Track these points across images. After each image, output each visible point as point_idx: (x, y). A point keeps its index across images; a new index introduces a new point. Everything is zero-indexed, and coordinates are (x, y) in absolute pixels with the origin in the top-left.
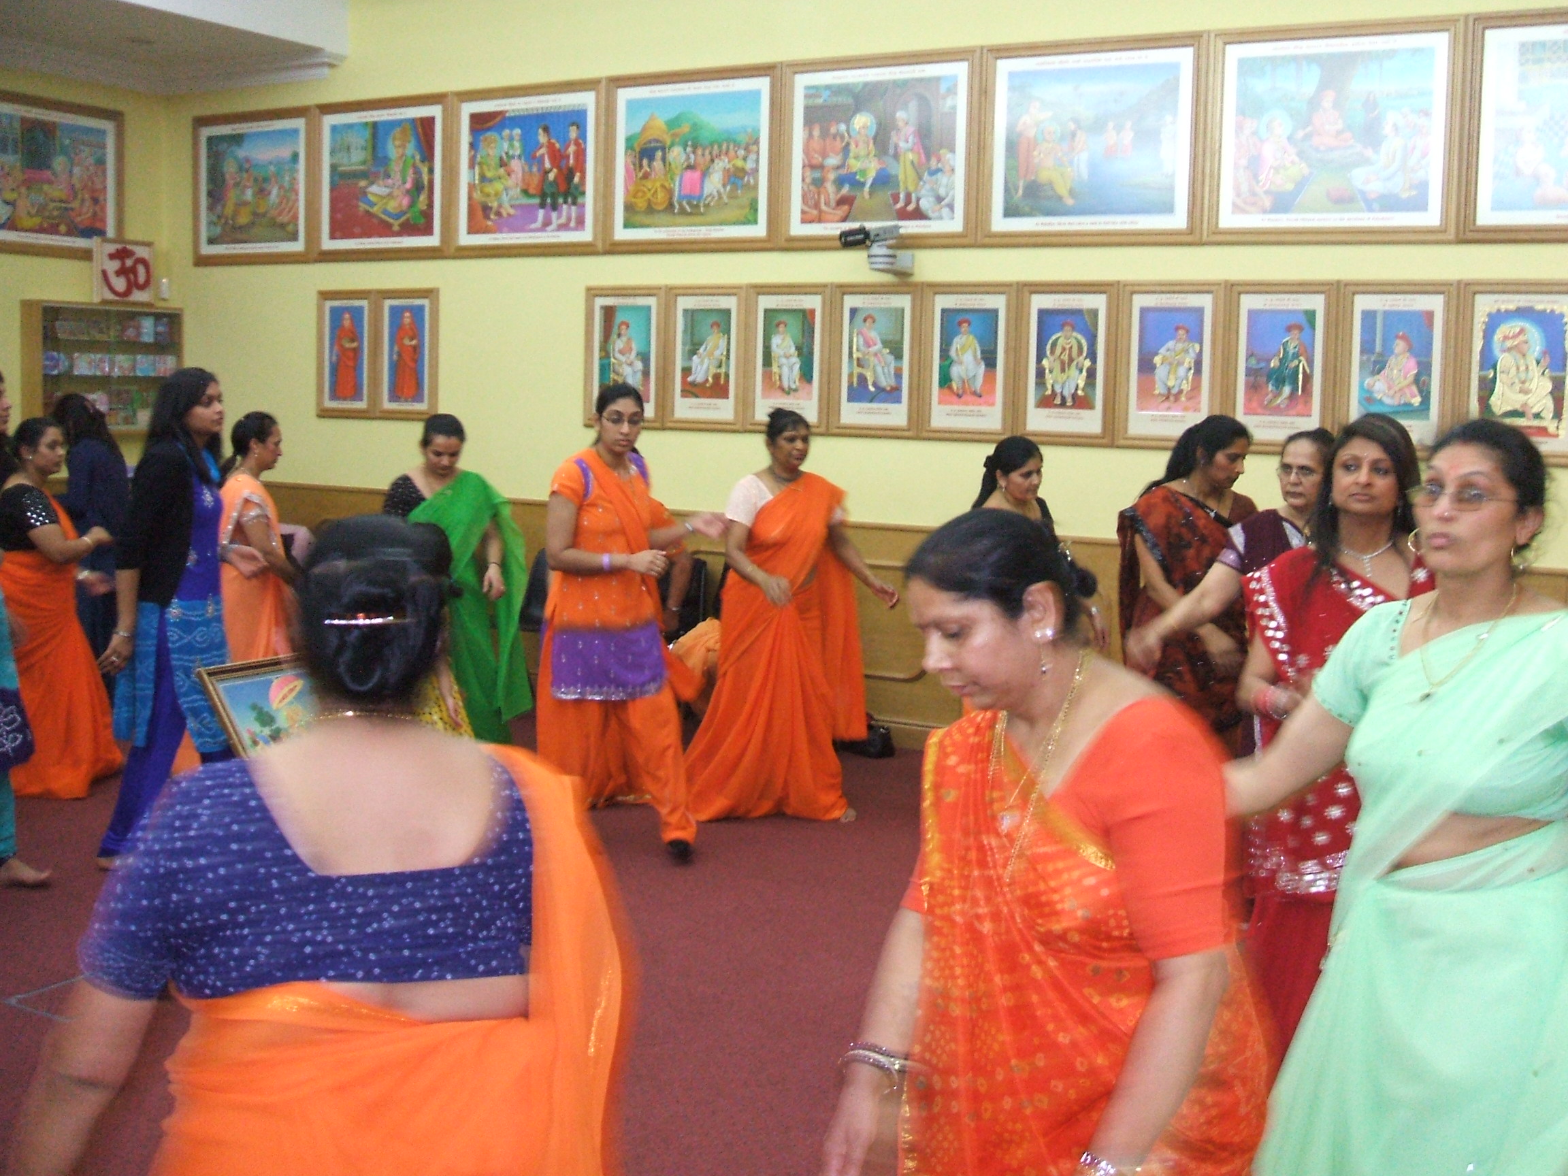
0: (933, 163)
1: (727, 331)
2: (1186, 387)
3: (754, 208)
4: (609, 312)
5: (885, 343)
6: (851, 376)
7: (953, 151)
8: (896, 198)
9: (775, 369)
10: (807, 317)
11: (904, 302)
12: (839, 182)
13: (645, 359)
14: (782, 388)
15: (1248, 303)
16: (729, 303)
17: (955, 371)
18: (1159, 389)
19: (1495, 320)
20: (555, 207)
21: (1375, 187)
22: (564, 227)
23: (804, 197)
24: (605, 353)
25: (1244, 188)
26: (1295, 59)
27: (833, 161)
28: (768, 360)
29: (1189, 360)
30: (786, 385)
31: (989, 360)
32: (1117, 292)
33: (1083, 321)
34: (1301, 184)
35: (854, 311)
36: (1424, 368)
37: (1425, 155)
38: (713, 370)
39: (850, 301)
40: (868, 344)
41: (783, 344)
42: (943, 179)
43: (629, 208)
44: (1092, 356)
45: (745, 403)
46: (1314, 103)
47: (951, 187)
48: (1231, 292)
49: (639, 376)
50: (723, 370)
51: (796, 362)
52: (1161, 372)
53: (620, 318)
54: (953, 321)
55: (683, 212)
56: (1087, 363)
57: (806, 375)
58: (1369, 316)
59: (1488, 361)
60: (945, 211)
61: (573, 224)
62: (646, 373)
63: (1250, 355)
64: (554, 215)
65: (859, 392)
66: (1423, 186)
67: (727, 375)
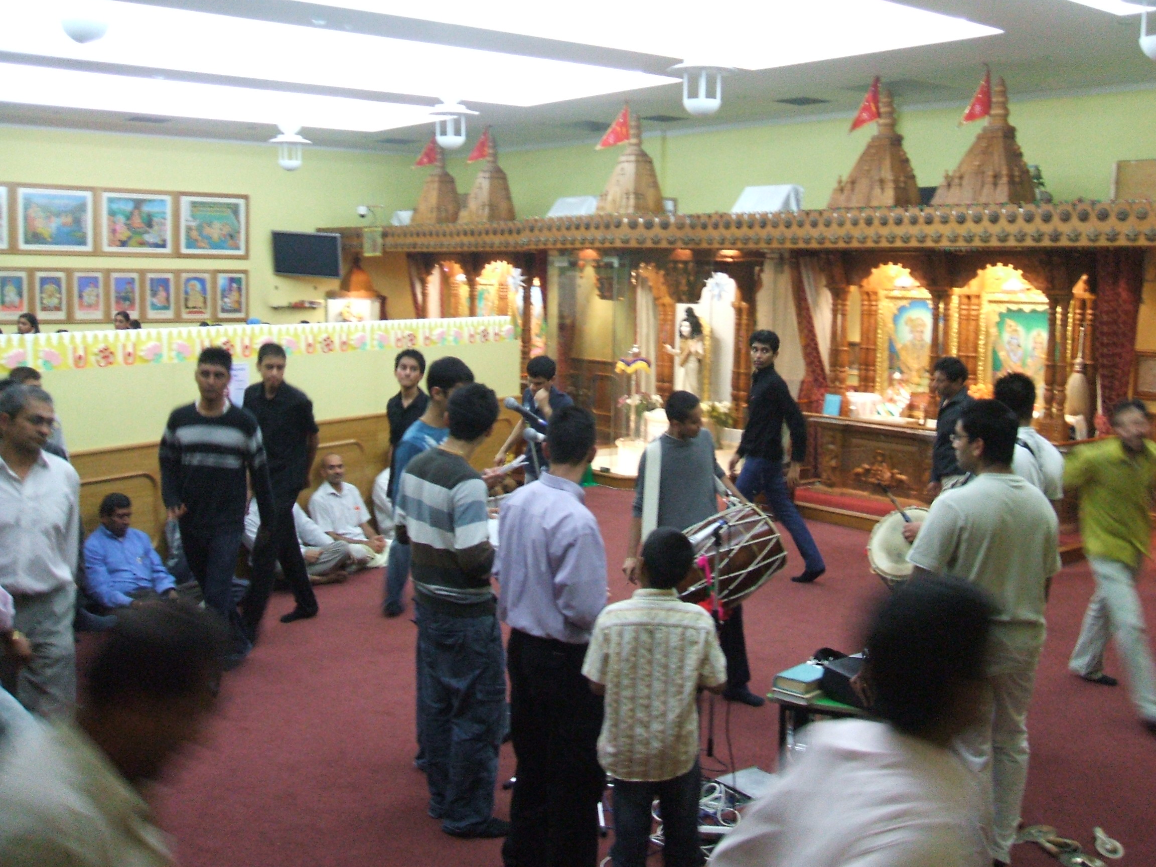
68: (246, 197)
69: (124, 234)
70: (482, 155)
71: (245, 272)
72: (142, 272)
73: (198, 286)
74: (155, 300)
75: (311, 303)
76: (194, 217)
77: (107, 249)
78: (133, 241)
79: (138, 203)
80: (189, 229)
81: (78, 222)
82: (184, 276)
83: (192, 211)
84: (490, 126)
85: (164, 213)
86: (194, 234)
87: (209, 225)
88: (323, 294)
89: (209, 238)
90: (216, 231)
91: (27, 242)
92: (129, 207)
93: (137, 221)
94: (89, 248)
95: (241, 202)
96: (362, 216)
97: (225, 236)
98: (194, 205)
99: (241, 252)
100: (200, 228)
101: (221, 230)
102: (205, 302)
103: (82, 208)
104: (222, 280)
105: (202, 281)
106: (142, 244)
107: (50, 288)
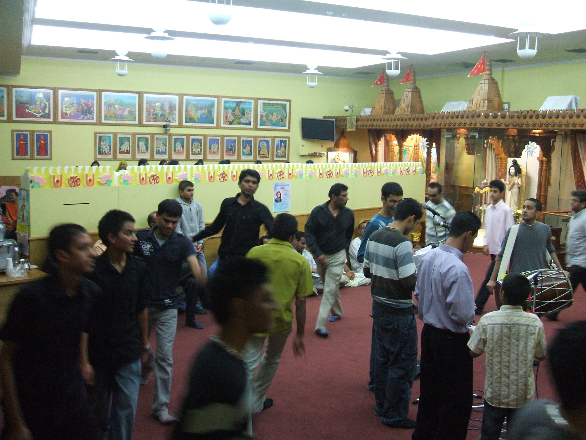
0: (172, 113)
1: (129, 141)
2: (216, 151)
3: (135, 118)
4: (101, 137)
5: (163, 144)
6: (156, 149)
7: (176, 111)
8: (165, 118)
9: (140, 149)
10: (147, 139)
11: (167, 137)
12: (153, 115)
13: (110, 147)
14: (142, 152)
15: (226, 138)
16: (130, 136)
17: (177, 149)
18: (212, 152)
19: (260, 141)
20: (86, 115)
21: (244, 122)
22: (89, 119)
23: (146, 117)
24: (100, 145)
25: (225, 121)
26: (232, 101)
27: (152, 111)
28: (138, 147)
29: (217, 147)
30: (143, 151)
31: (183, 147)
32: (205, 136)
33: (199, 141)
34: (233, 120)
35: (157, 138)
36: (251, 148)
37: (251, 117)
38: (126, 149)
39: (156, 136)
40: (160, 144)
41: (142, 144)
42: (174, 116)
43: (105, 116)
44: (201, 146)
45: (134, 155)
46: (235, 108)
47: (176, 117)
48: (223, 137)
49: (109, 150)
50: (128, 149)
51: (145, 147)
52: (212, 149)
53: (103, 138)
54: (176, 140)
55: (118, 118)
56: (200, 148)
57: (147, 149)
58: (243, 141)
59: (260, 147)
60: (174, 121)
61: (91, 119)
62: (110, 149)
63: (226, 146)
64: (86, 116)
65: (158, 153)
66: (250, 122)
67: (129, 150)
68: (290, 101)
69: (231, 118)
70: (408, 80)
71: (288, 138)
72: (239, 137)
73: (265, 144)
74: (245, 151)
75: (319, 153)
76: (264, 110)
77: (223, 125)
78: (235, 122)
79: (238, 104)
80: (262, 116)
81: (210, 112)
82: (259, 139)
83: (263, 107)
84: (413, 65)
85: (251, 108)
86: (264, 119)
87: (272, 114)
88: (326, 150)
89: (271, 121)
90: (274, 118)
91: (186, 122)
92: (234, 105)
93: (237, 112)
94: (215, 125)
95: (287, 103)
96: (347, 111)
97: (279, 120)
98: (264, 104)
99: (287, 128)
100: (267, 116)
101: (277, 117)
102: (268, 152)
103: (212, 105)
104: (277, 141)
105: (267, 142)
106: (239, 123)
107: (196, 144)
